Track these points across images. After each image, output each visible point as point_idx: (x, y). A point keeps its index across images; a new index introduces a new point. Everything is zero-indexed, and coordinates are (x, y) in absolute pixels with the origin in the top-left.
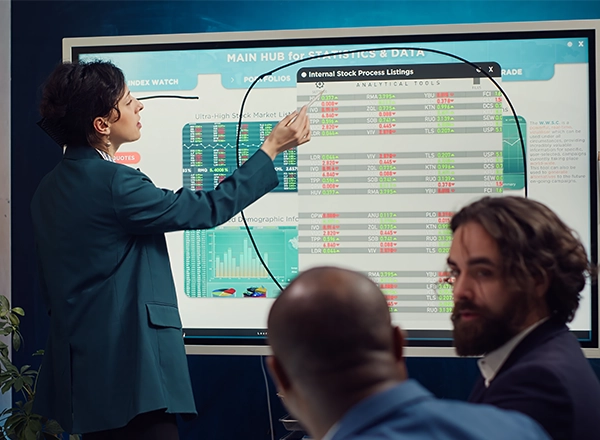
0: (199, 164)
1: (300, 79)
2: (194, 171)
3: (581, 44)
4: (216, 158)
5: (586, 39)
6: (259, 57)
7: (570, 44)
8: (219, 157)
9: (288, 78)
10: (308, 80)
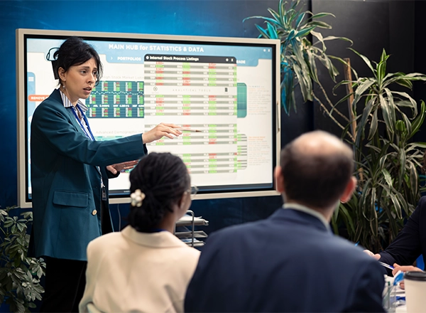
0: (94, 102)
1: (146, 60)
2: (92, 106)
3: (269, 50)
4: (103, 100)
5: (271, 48)
6: (125, 47)
7: (265, 50)
8: (105, 99)
9: (140, 59)
10: (149, 60)
